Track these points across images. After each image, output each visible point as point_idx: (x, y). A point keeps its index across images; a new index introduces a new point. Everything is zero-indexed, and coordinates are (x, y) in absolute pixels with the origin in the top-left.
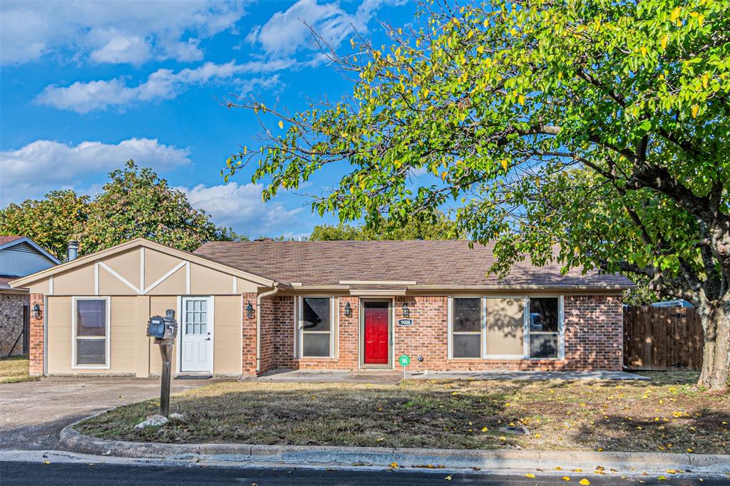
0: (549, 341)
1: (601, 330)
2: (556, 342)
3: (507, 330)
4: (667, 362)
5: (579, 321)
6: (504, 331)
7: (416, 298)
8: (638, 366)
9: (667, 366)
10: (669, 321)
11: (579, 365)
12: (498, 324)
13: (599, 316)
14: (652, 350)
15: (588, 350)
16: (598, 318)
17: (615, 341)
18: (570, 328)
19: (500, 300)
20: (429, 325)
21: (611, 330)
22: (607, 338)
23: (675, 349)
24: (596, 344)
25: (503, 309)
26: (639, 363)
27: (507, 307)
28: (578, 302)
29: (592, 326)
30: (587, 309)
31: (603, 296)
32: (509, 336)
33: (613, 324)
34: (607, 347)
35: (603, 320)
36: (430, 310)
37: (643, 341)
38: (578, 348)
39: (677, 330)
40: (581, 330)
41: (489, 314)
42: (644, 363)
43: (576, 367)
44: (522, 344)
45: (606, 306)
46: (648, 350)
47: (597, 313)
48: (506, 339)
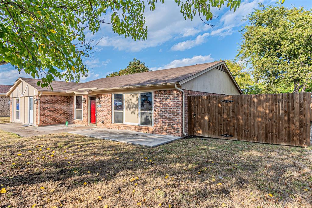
0: (148, 116)
1: (171, 110)
2: (151, 117)
3: (132, 110)
4: (219, 133)
5: (160, 105)
6: (131, 111)
7: (102, 95)
8: (199, 134)
9: (218, 135)
10: (220, 106)
11: (160, 131)
12: (129, 107)
13: (170, 102)
14: (209, 124)
15: (164, 122)
16: (169, 103)
17: (177, 118)
18: (156, 109)
19: (130, 94)
20: (106, 107)
21: (175, 111)
22: (174, 116)
23: (224, 124)
24: (168, 119)
25: (131, 99)
26: (200, 132)
27: (132, 98)
28: (160, 94)
29: (166, 108)
30: (164, 98)
31: (171, 90)
32: (133, 113)
33: (176, 107)
34: (173, 121)
35: (171, 105)
36: (106, 100)
37: (203, 118)
38: (160, 121)
39: (225, 111)
40: (161, 110)
41: (125, 102)
42: (203, 132)
43: (159, 132)
44: (138, 118)
45: (173, 96)
46: (206, 124)
47: (169, 101)
48: (132, 115)
